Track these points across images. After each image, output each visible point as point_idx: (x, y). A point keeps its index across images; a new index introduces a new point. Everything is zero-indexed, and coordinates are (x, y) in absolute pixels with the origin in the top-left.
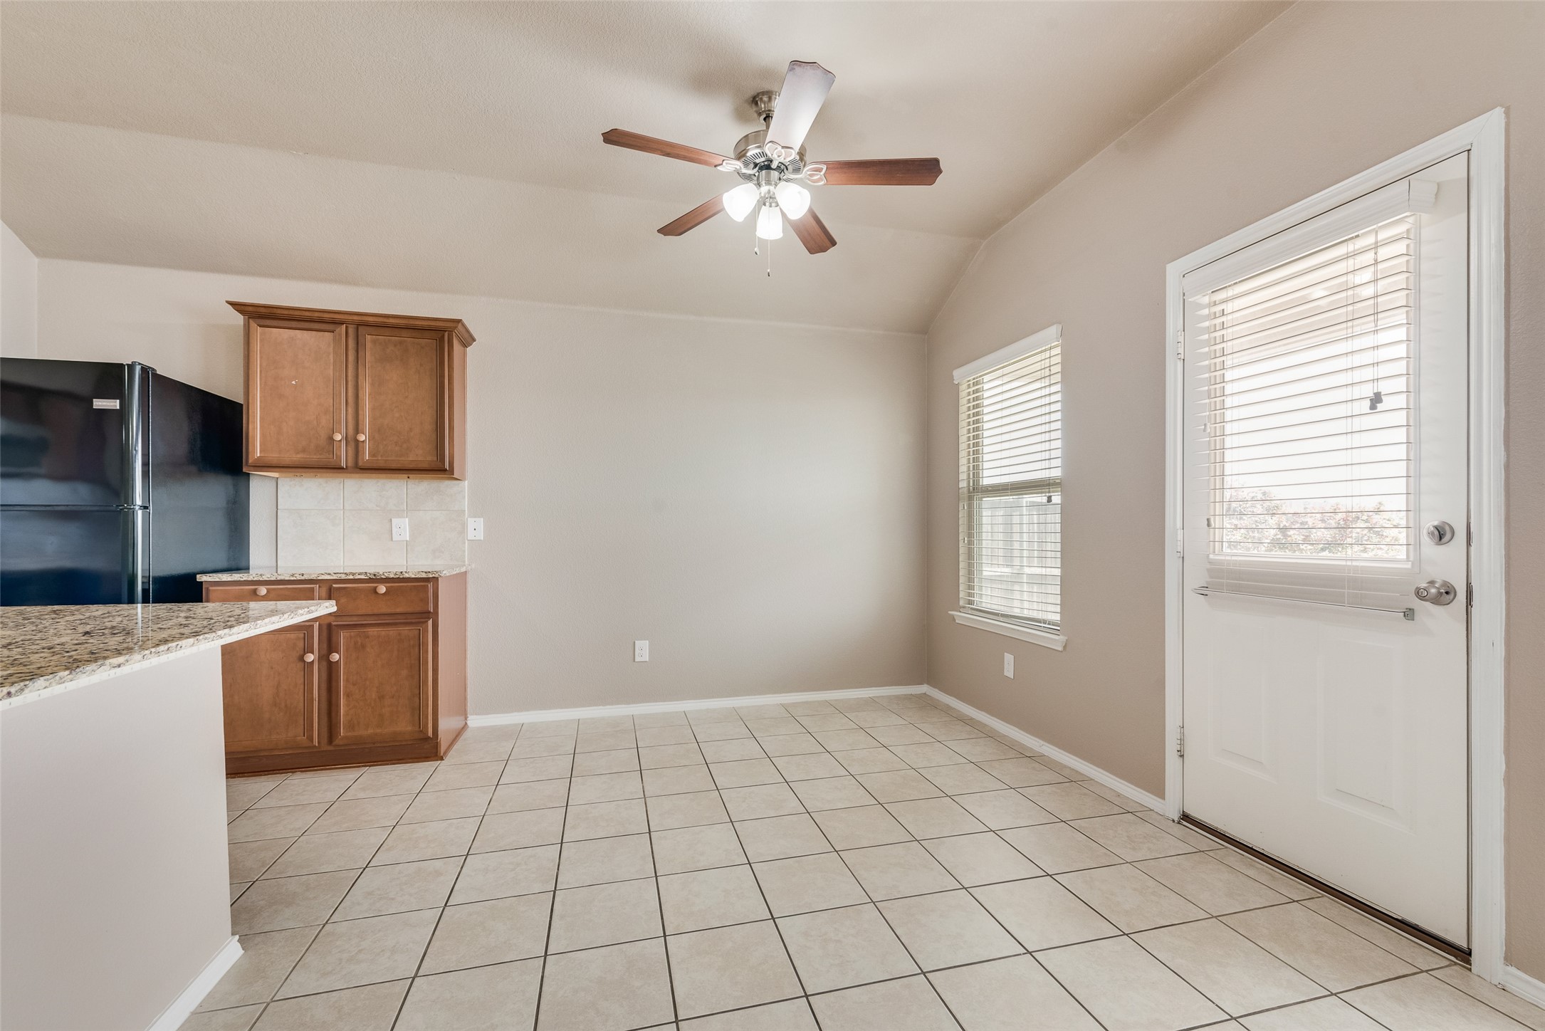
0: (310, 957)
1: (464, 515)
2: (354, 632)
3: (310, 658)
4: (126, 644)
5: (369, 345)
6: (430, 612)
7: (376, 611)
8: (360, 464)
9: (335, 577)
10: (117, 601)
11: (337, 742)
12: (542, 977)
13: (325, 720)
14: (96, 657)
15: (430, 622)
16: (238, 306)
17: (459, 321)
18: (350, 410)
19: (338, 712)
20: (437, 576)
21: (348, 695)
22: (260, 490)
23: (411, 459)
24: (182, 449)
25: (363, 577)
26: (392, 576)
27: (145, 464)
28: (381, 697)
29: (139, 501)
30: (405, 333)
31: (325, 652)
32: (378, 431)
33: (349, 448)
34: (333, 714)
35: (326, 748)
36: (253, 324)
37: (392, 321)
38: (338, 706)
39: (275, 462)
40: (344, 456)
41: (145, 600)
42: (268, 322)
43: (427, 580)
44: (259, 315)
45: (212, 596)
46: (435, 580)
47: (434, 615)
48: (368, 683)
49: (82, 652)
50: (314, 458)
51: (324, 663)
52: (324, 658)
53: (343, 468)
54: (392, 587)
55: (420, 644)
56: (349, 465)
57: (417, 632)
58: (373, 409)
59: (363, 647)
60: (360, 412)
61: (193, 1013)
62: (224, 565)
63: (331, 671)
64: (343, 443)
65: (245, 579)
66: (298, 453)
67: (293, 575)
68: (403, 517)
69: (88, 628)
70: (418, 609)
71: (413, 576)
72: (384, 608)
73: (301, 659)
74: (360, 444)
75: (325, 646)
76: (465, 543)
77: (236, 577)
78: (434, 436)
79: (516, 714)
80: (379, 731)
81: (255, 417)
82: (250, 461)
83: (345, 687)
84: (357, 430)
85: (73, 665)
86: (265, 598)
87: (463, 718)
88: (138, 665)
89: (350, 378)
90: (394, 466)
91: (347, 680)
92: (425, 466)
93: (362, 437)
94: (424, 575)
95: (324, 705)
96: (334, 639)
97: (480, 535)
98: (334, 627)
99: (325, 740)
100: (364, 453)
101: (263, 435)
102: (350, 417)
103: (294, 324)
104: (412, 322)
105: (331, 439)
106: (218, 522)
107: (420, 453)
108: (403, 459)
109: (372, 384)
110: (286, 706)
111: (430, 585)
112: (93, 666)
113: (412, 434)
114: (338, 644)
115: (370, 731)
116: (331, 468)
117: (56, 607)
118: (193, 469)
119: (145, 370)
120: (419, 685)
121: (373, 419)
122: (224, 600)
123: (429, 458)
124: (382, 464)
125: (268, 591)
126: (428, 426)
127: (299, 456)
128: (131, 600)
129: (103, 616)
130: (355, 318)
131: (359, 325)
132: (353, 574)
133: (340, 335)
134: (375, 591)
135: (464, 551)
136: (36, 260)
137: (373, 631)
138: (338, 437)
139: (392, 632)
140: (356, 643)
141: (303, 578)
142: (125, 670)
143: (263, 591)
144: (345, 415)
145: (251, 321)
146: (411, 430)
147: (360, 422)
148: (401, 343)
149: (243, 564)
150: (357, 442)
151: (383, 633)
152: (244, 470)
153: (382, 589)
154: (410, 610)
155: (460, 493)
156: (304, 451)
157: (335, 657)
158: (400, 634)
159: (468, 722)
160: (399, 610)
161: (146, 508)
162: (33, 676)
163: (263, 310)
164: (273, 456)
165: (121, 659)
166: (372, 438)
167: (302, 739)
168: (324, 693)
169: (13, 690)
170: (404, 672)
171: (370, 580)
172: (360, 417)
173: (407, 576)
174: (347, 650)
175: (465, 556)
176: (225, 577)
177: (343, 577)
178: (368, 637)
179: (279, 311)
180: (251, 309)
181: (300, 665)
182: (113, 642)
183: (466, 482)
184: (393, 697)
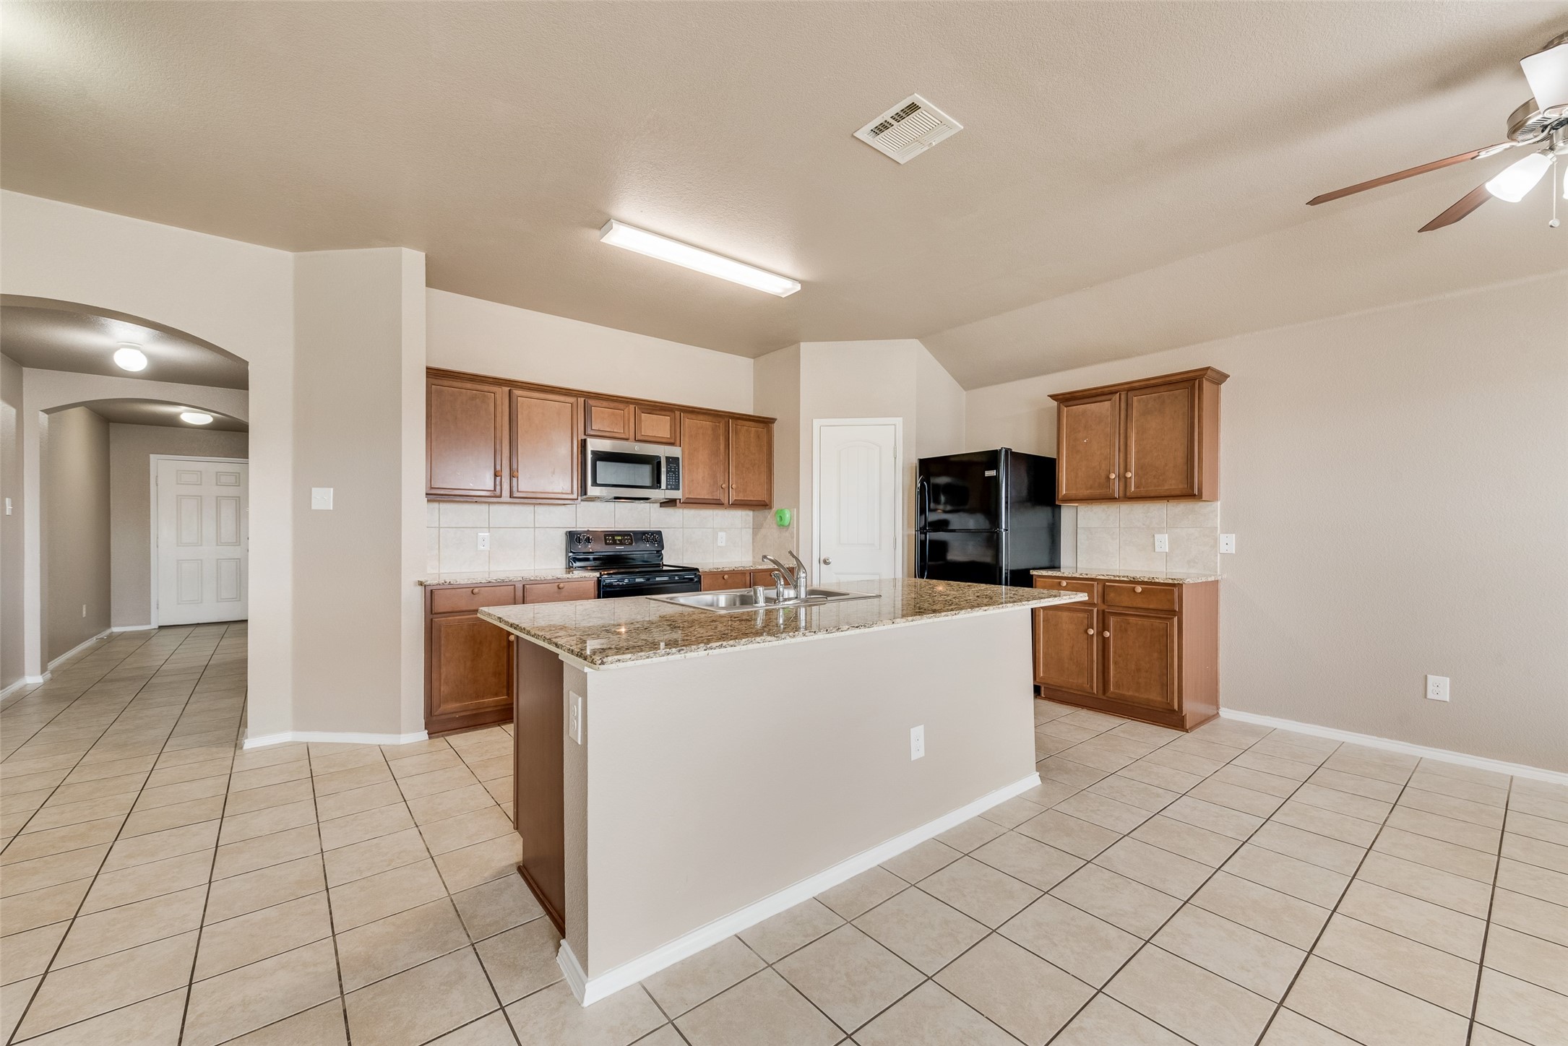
0: (1072, 800)
1: (1217, 531)
2: (1119, 619)
3: (1091, 632)
4: (991, 601)
5: (1135, 404)
6: (1175, 611)
7: (1134, 606)
8: (1128, 494)
9: (1107, 578)
10: (995, 583)
11: (1108, 694)
12: (1210, 878)
13: (1101, 677)
14: (979, 606)
15: (1176, 619)
16: (1053, 397)
17: (1207, 369)
18: (1122, 455)
19: (1109, 673)
20: (1181, 582)
21: (1115, 663)
22: (1067, 514)
23: (1166, 488)
24: (1024, 493)
25: (1125, 579)
26: (1146, 580)
27: (1006, 503)
28: (1138, 670)
29: (1004, 527)
30: (1162, 388)
31: (1100, 629)
32: (1141, 468)
33: (1121, 484)
34: (1106, 674)
35: (1101, 696)
36: (1062, 406)
37: (1152, 382)
38: (1109, 668)
39: (1074, 497)
40: (1117, 489)
41: (1006, 584)
42: (1070, 403)
43: (1174, 585)
44: (1065, 399)
45: (1038, 584)
46: (1180, 586)
47: (1179, 614)
48: (1129, 657)
49: (975, 604)
50: (1097, 492)
51: (1100, 637)
52: (1100, 633)
53: (1116, 498)
54: (1146, 588)
55: (1167, 635)
56: (1121, 495)
57: (1165, 625)
58: (1137, 453)
59: (1126, 630)
60: (1128, 456)
61: (1018, 796)
62: (1046, 564)
63: (1104, 643)
64: (1117, 480)
65: (1054, 575)
66: (1087, 490)
67: (1081, 575)
68: (1163, 533)
69: (979, 594)
70: (1166, 607)
71: (1162, 582)
72: (1140, 603)
73: (1086, 632)
74: (1128, 480)
75: (1101, 625)
76: (1217, 555)
77: (1050, 573)
78: (1186, 467)
79: (1269, 717)
80: (1137, 694)
81: (1062, 467)
82: (1060, 497)
83: (1114, 657)
84: (1126, 470)
85: (972, 607)
86: (1065, 589)
87: (1215, 707)
88: (992, 611)
89: (1122, 432)
90: (1152, 494)
91: (1115, 652)
92: (1178, 493)
93: (1129, 475)
94: (1171, 582)
95: (1100, 668)
96: (1106, 621)
97: (1232, 549)
98: (1106, 613)
99: (1101, 692)
100: (1130, 486)
101: (1067, 479)
102: (1121, 460)
103: (1086, 401)
104: (1167, 379)
105: (1108, 478)
106: (1044, 537)
107: (1174, 483)
108: (1160, 488)
109: (1137, 433)
110: (1077, 662)
111: (1176, 590)
112: (977, 609)
113: (1167, 468)
114: (1109, 625)
115: (1131, 693)
116: (1110, 499)
117: (970, 584)
118: (1029, 504)
119: (1007, 451)
120: (1167, 667)
121: (1137, 459)
122: (1044, 588)
123: (1181, 486)
124: (1144, 494)
125: (1067, 583)
126: (1181, 460)
127: (1088, 492)
128: (1000, 583)
129: (984, 590)
130: (1126, 386)
131: (1128, 390)
132: (1119, 577)
133: (1115, 401)
134: (1133, 589)
135: (1217, 563)
136: (965, 393)
137: (1132, 619)
138: (1113, 476)
139: (1146, 622)
140: (1121, 626)
141: (1087, 577)
142: (987, 612)
143: (1064, 583)
144: (1117, 459)
145: (1061, 405)
146: (1166, 465)
147: (1128, 464)
148: (1159, 397)
149: (1056, 565)
150: (1126, 478)
151: (1140, 622)
152: (1057, 503)
153: (1139, 589)
154: (1160, 607)
155: (1213, 512)
156: (1091, 488)
157: (1107, 634)
158: (1152, 625)
159: (1220, 712)
160: (1151, 607)
161: (1007, 530)
162: (961, 609)
163: (1068, 396)
164: (1073, 493)
165: (986, 608)
166: (1136, 474)
167: (1087, 686)
168: (1100, 658)
169: (957, 612)
170: (1156, 655)
171: (1130, 582)
172: (1128, 460)
173: (1157, 581)
174: (1115, 630)
175: (1217, 567)
176: (1044, 573)
177: (1112, 578)
178: (1129, 623)
179: (1077, 394)
180: (1061, 397)
181: (1085, 636)
182: (985, 601)
183: (1219, 503)
184: (1147, 672)
